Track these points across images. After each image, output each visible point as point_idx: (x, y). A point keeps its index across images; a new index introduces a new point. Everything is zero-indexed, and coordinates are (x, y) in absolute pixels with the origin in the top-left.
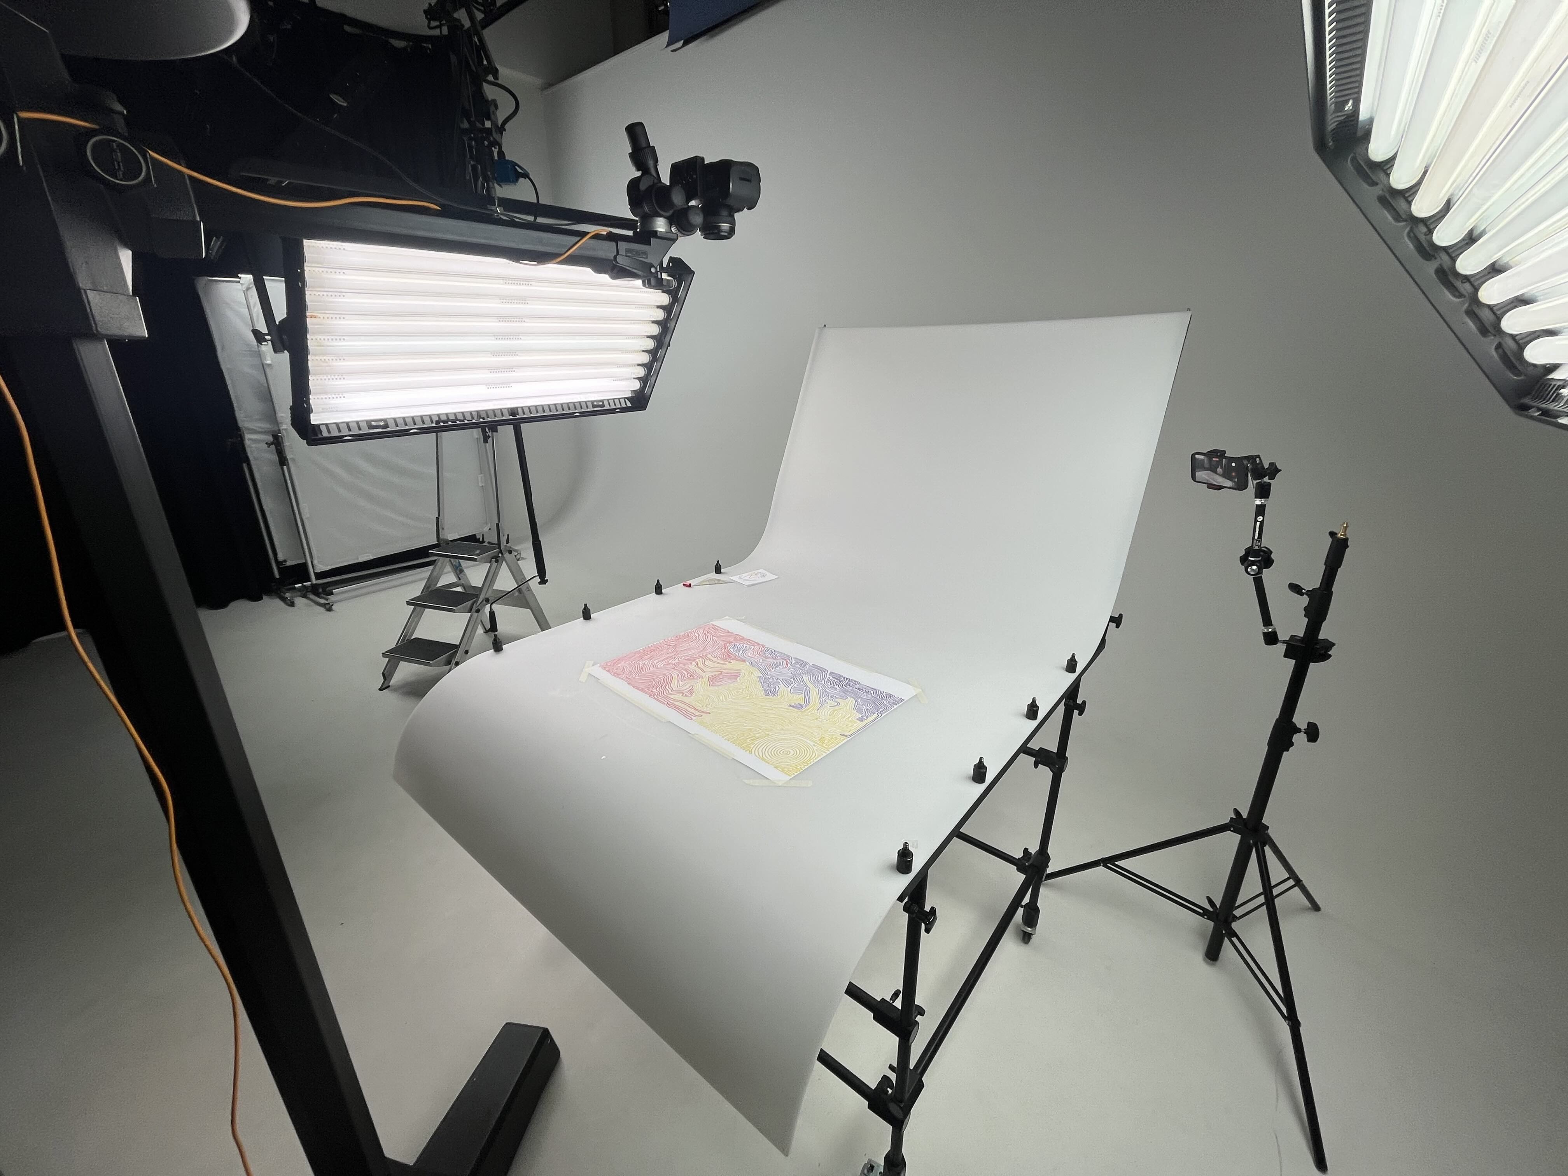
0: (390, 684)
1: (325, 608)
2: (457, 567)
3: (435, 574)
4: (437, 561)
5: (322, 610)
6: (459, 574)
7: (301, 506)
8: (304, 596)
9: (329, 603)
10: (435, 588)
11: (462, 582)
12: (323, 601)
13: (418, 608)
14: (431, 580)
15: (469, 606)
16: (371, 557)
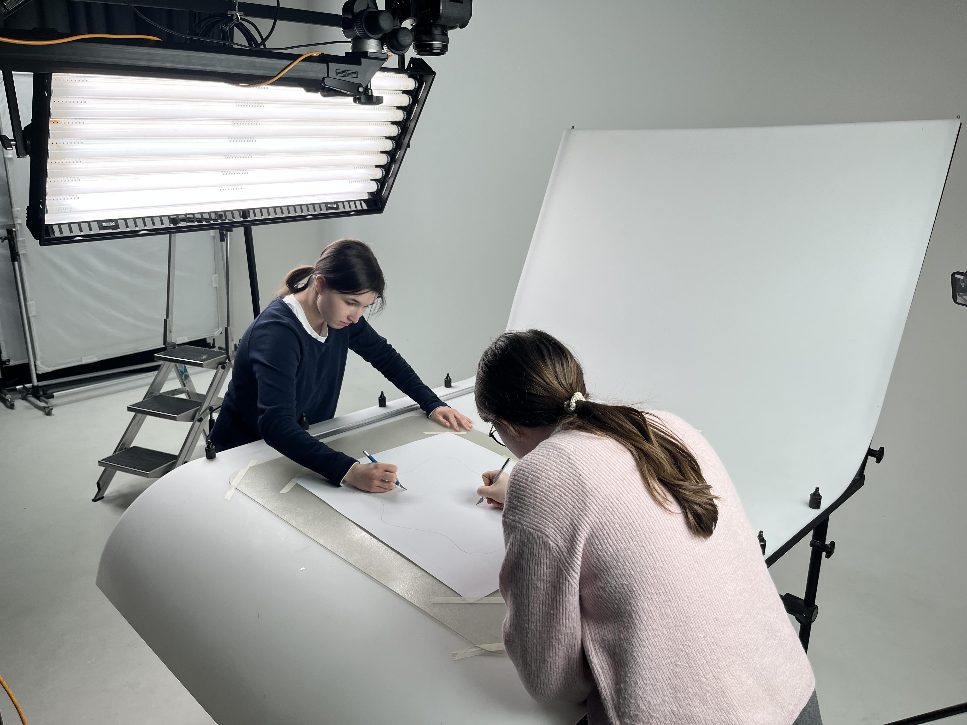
0: (104, 495)
1: (45, 412)
2: (182, 373)
3: (159, 379)
4: (162, 366)
5: (40, 413)
6: (185, 380)
7: (29, 303)
8: (24, 398)
9: (48, 407)
10: (158, 394)
11: (187, 388)
12: (42, 404)
13: (139, 415)
14: (155, 386)
15: (191, 415)
16: (95, 360)
